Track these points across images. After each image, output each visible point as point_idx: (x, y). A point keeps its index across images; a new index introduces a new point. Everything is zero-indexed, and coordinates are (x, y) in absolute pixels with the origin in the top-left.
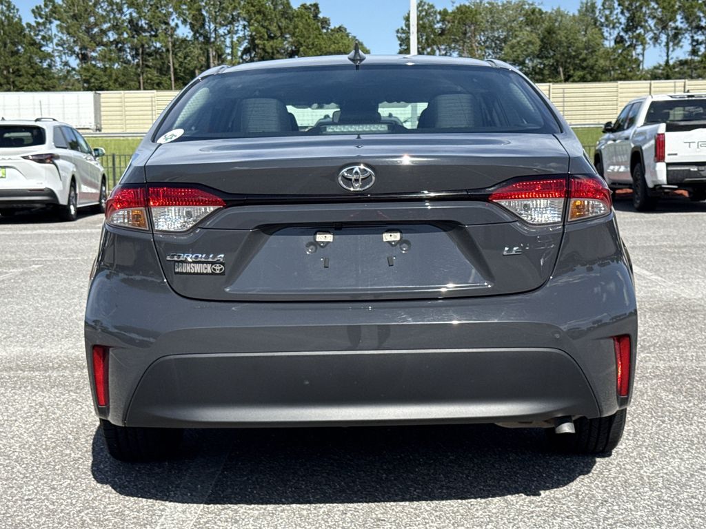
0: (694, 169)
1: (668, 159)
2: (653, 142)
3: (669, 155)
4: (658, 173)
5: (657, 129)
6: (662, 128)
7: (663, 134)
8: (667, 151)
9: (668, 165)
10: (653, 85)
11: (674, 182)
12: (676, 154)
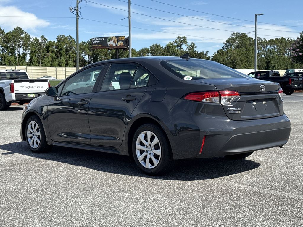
0: (24, 95)
1: (16, 92)
2: (9, 86)
3: (16, 90)
4: (13, 97)
5: (11, 82)
6: (13, 81)
7: (13, 83)
8: (15, 89)
9: (16, 94)
10: (16, 67)
11: (18, 100)
12: (18, 90)
